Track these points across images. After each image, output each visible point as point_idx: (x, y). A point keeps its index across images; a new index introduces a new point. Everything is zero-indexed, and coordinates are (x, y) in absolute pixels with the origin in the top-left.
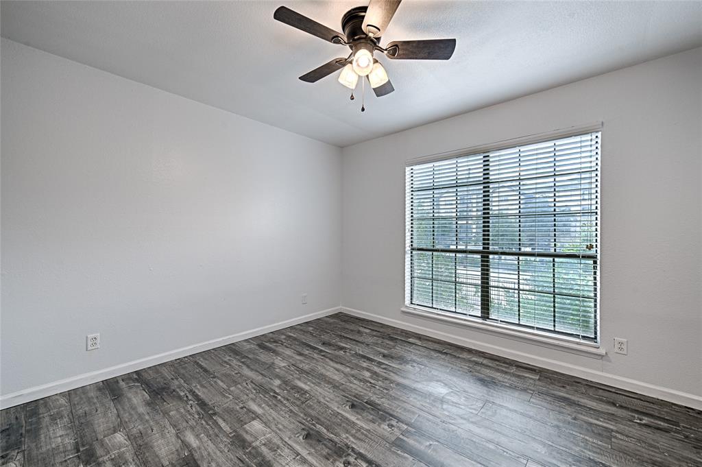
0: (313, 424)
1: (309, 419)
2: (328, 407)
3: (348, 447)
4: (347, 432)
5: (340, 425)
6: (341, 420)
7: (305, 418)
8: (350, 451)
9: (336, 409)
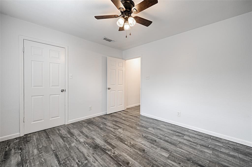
0: (143, 155)
1: (146, 157)
2: (140, 163)
3: (130, 147)
4: (130, 152)
5: (133, 154)
6: (133, 156)
7: (148, 158)
8: (129, 146)
9: (136, 162)
